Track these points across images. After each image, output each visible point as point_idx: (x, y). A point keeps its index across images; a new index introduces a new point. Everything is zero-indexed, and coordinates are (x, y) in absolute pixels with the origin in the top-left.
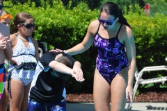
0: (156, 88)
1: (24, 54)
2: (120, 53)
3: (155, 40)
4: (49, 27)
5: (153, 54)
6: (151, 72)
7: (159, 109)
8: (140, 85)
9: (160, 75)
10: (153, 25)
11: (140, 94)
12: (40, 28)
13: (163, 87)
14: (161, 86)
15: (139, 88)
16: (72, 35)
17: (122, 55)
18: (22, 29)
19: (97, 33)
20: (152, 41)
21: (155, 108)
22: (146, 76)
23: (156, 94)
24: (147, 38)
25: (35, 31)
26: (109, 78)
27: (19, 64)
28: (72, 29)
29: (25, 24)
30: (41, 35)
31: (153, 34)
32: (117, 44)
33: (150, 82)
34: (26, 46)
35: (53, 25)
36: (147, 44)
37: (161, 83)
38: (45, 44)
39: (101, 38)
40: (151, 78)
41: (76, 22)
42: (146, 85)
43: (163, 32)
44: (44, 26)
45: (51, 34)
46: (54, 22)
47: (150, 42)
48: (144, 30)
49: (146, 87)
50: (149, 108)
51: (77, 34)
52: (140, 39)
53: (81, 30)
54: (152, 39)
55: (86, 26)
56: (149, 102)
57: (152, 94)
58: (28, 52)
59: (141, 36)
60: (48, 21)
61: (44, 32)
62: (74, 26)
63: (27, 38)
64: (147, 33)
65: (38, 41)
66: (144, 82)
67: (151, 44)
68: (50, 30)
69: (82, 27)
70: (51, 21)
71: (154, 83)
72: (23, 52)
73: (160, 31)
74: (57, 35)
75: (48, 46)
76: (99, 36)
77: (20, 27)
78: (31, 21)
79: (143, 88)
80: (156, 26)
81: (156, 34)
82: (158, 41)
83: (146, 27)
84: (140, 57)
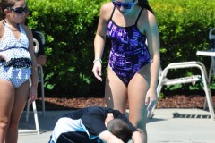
0: (185, 90)
1: (14, 47)
2: (139, 46)
3: (183, 28)
4: (46, 12)
5: (181, 46)
6: (179, 69)
7: (188, 116)
8: (164, 86)
9: (190, 74)
10: (180, 9)
11: (164, 98)
12: (35, 13)
13: (194, 88)
14: (191, 88)
15: (163, 91)
16: (76, 23)
17: (142, 49)
18: (11, 14)
19: (111, 19)
20: (179, 30)
21: (183, 116)
22: (172, 75)
23: (185, 98)
24: (173, 26)
25: (29, 18)
26: (126, 78)
27: (8, 60)
28: (77, 15)
29: (14, 8)
30: (36, 23)
31: (181, 21)
32: (136, 35)
33: (178, 82)
34: (17, 37)
35: (51, 9)
36: (174, 34)
37: (190, 84)
38: (42, 34)
39: (116, 25)
40: (179, 77)
41: (81, 6)
42: (172, 86)
43: (193, 18)
44: (40, 11)
45: (49, 21)
46: (54, 6)
47: (177, 31)
48: (170, 16)
49: (172, 89)
50: (176, 115)
51: (84, 21)
52: (165, 27)
53: (88, 16)
54: (180, 28)
55: (95, 11)
56: (175, 108)
57: (180, 97)
58: (19, 45)
59: (165, 23)
60: (45, 5)
61: (40, 19)
62: (79, 11)
63: (17, 26)
64: (172, 19)
65: (33, 30)
66: (169, 83)
67: (178, 34)
68: (49, 16)
69: (90, 12)
70: (50, 4)
71: (182, 84)
72: (13, 44)
73: (190, 16)
74: (58, 22)
75: (46, 36)
76: (113, 23)
77: (8, 12)
78: (22, 5)
79: (168, 90)
80: (184, 11)
81: (185, 21)
82: (187, 29)
83: (172, 12)
84: (164, 50)
